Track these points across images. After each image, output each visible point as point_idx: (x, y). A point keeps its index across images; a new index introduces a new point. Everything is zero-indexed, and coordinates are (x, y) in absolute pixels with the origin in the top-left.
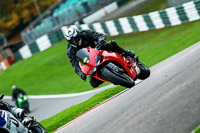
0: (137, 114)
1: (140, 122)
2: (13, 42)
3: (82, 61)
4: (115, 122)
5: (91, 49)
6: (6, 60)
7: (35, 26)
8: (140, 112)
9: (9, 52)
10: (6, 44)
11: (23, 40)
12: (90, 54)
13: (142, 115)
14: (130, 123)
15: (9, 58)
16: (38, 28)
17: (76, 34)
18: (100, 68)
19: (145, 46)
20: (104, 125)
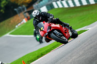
0: (89, 44)
1: (91, 48)
2: (29, 10)
3: (40, 29)
4: (79, 48)
5: (45, 23)
6: (26, 18)
7: (40, 2)
8: (91, 43)
9: (27, 14)
10: (26, 11)
11: (34, 8)
12: (44, 25)
13: (92, 45)
14: (86, 48)
15: (27, 17)
16: (41, 2)
17: (38, 14)
18: (49, 33)
19: (94, 11)
20: (74, 49)
